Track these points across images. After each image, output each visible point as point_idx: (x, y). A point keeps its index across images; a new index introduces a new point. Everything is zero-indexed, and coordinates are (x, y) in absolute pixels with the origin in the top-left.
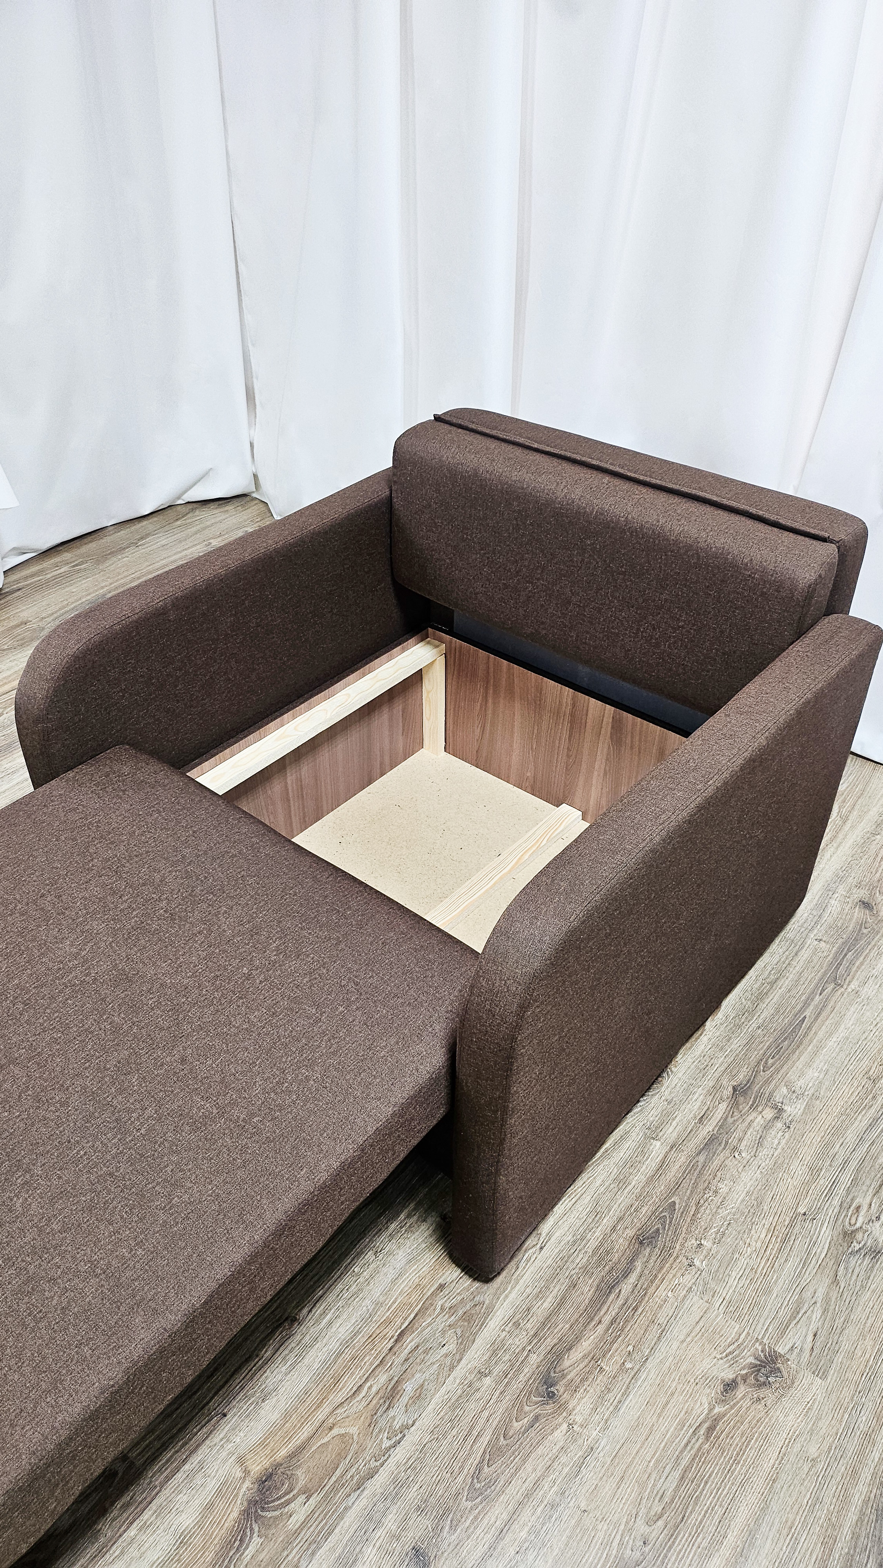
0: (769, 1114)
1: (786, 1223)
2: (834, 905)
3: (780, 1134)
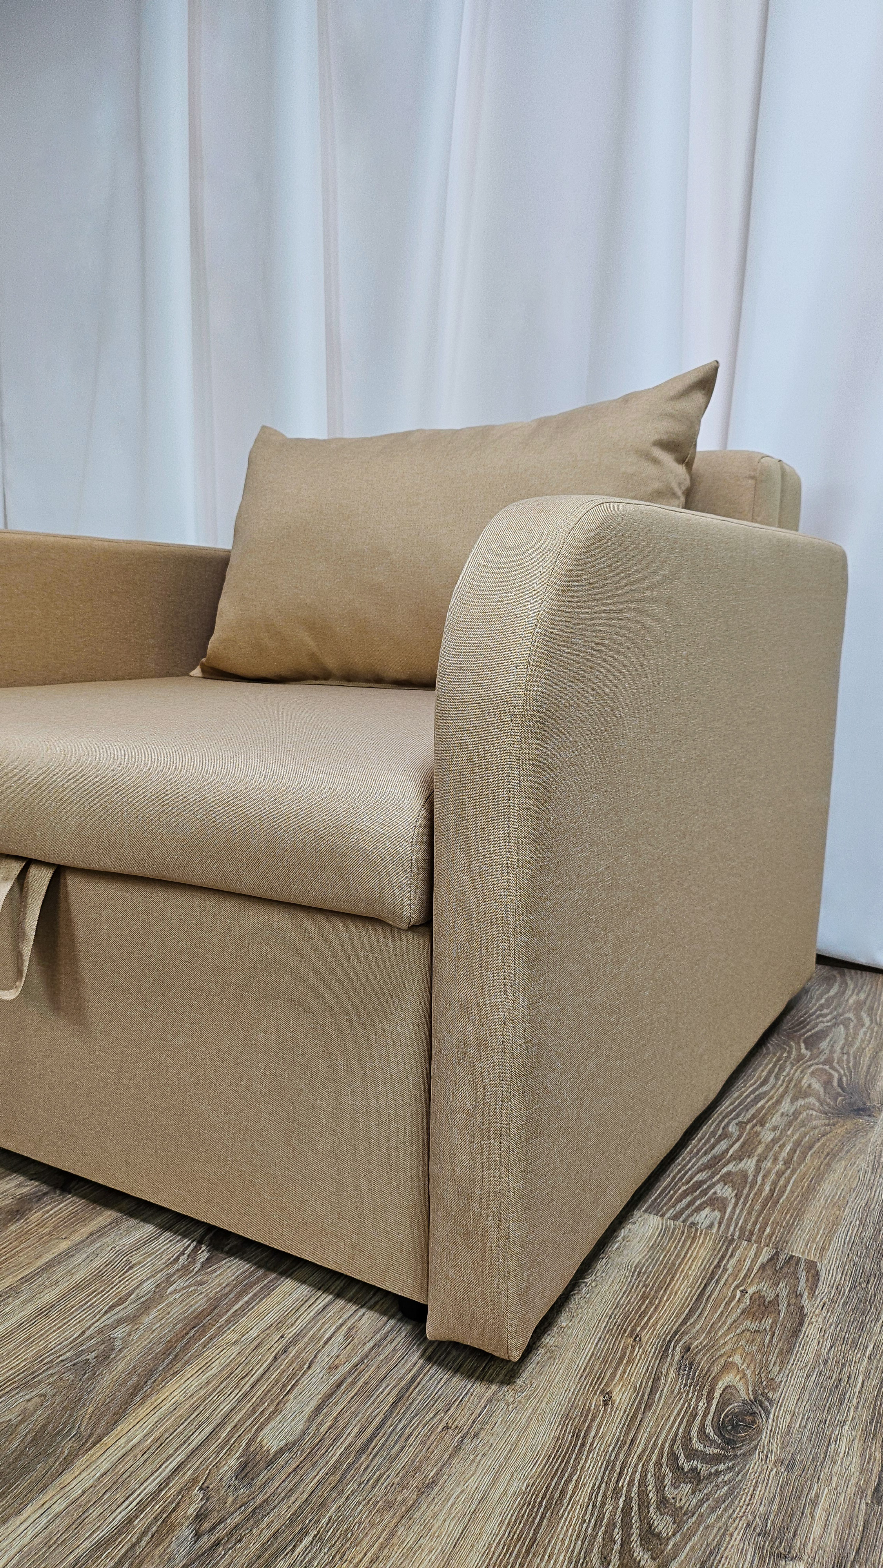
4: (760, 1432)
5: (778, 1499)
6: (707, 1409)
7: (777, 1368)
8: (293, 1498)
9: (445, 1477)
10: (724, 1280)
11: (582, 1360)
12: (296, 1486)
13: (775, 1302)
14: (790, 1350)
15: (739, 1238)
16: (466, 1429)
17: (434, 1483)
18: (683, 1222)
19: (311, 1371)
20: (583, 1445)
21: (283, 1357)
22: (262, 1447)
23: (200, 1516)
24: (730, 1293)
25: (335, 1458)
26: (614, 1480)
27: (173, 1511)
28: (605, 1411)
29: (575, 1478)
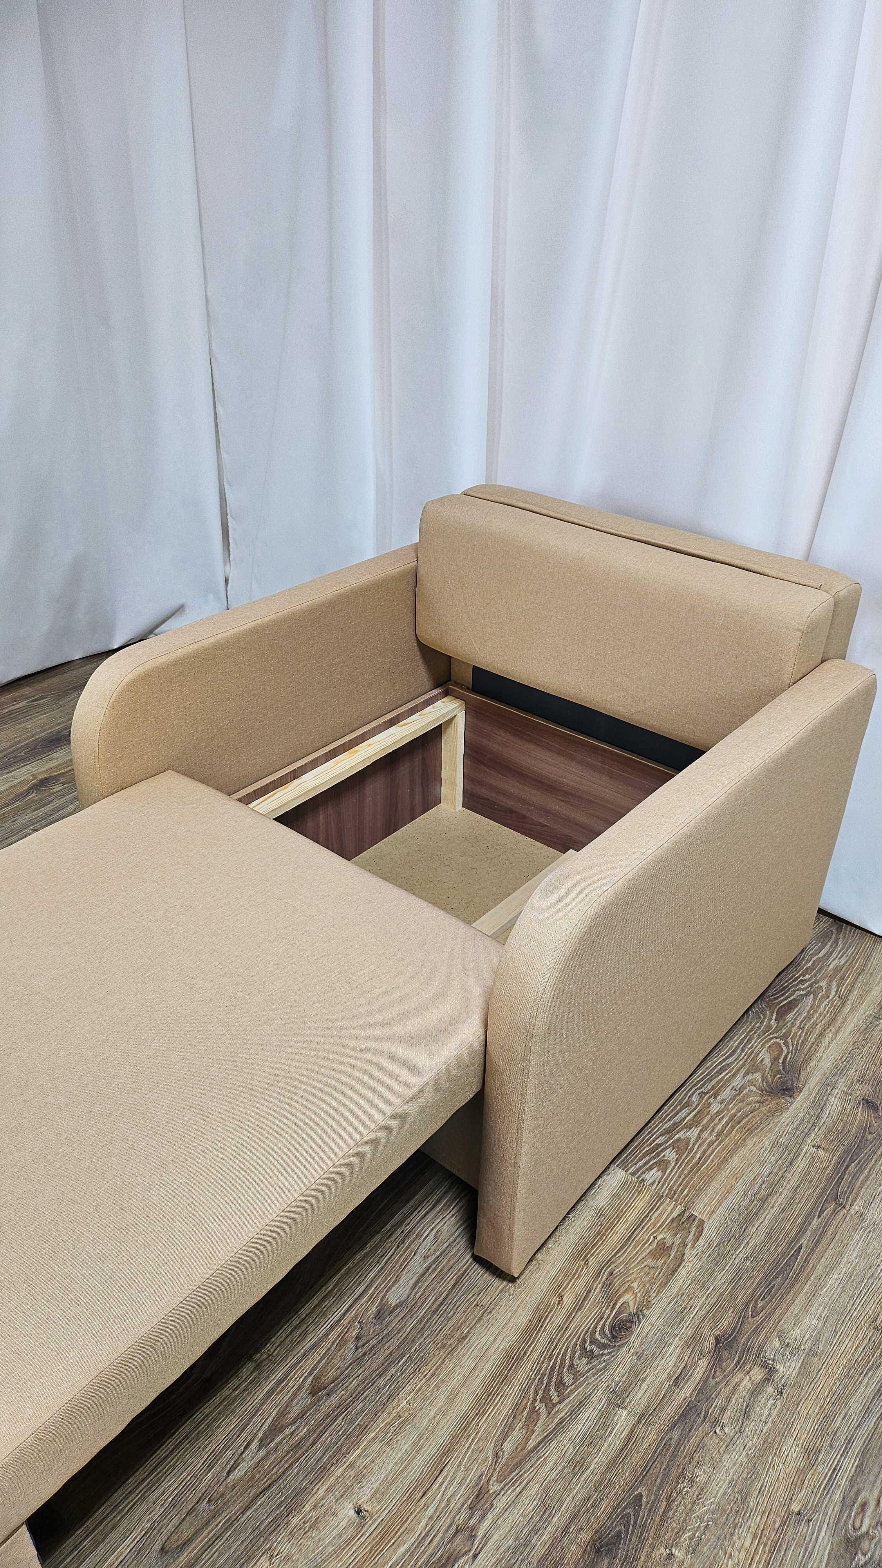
0: (758, 1374)
1: (777, 1526)
2: (834, 1104)
3: (771, 1402)
4: (631, 1334)
5: (627, 1374)
6: (610, 1315)
7: (655, 1295)
8: (400, 1335)
9: (472, 1334)
10: (647, 1227)
11: (553, 1273)
12: (402, 1328)
13: (670, 1248)
14: (666, 1284)
15: (666, 1196)
16: (487, 1306)
17: (466, 1337)
18: (637, 1178)
19: (415, 1258)
20: (541, 1326)
21: (402, 1245)
22: (388, 1302)
23: (358, 1338)
24: (647, 1238)
25: (422, 1314)
26: (551, 1350)
27: (346, 1333)
28: (558, 1307)
29: (533, 1345)
